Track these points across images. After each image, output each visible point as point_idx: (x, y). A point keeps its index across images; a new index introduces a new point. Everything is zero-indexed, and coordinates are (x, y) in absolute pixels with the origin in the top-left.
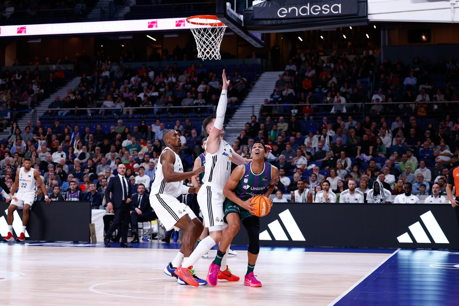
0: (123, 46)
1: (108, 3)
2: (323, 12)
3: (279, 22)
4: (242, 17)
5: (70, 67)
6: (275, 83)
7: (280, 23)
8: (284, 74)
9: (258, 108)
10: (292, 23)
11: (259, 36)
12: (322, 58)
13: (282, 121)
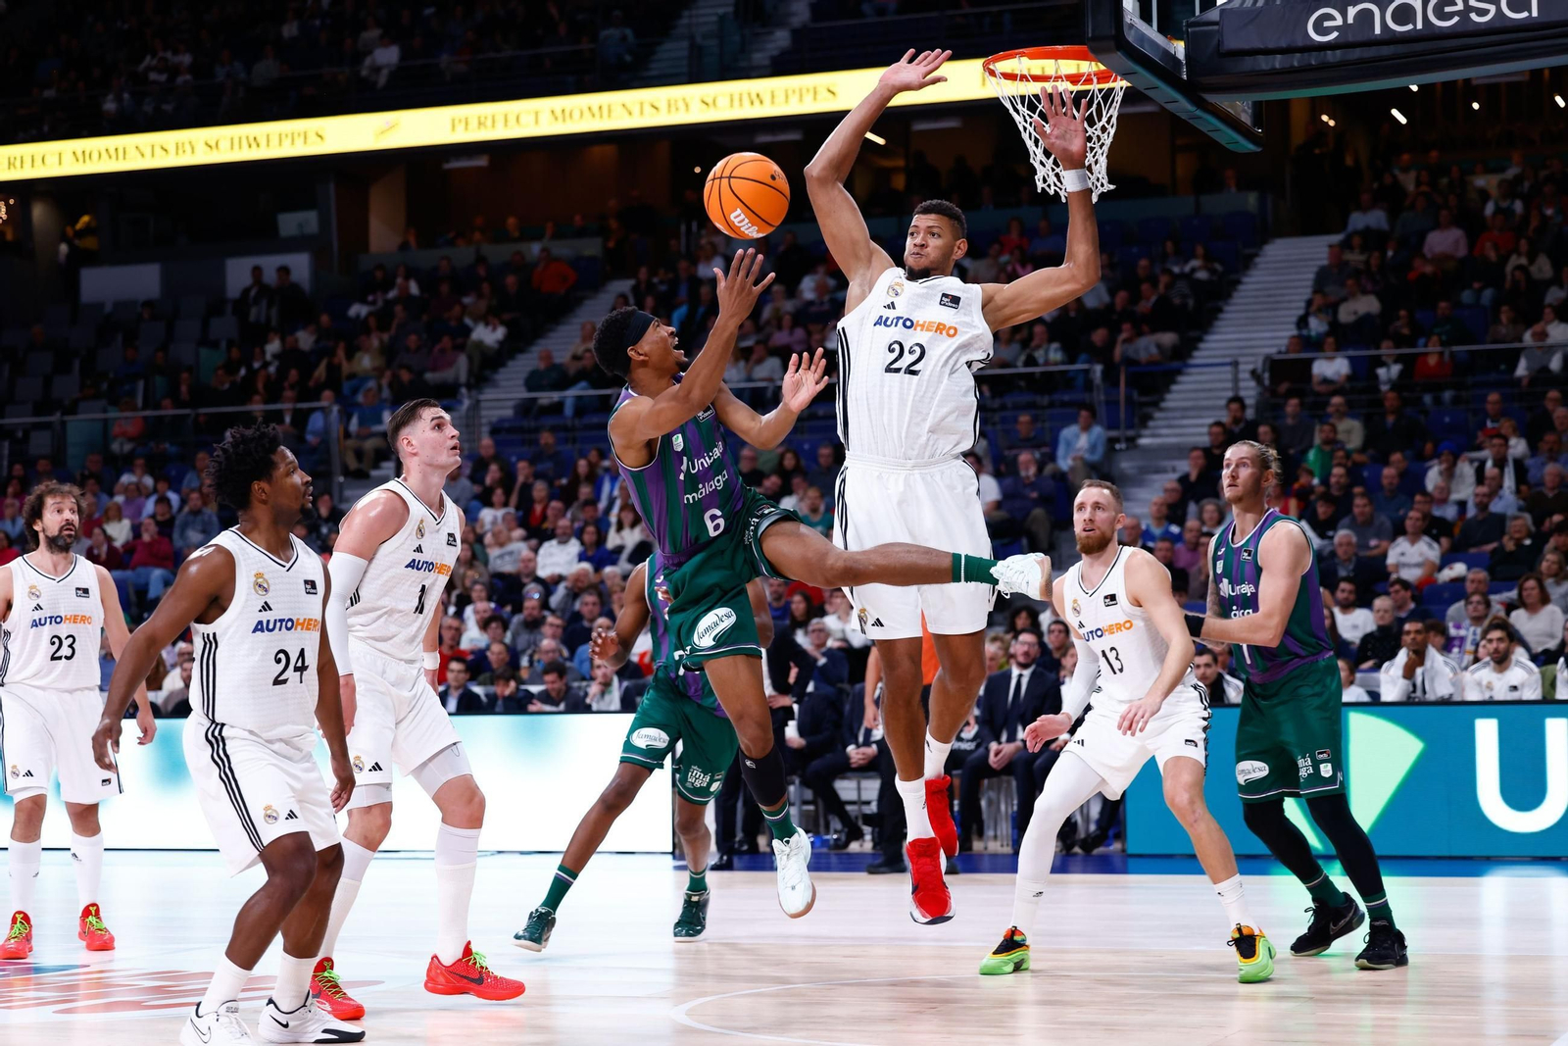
1: (714, 19)
2: (1473, 16)
3: (1313, 59)
4: (1179, 48)
5: (591, 247)
6: (1312, 276)
7: (1317, 65)
8: (1346, 245)
9: (1253, 367)
10: (1361, 61)
11: (1244, 111)
12: (1480, 181)
13: (1337, 411)
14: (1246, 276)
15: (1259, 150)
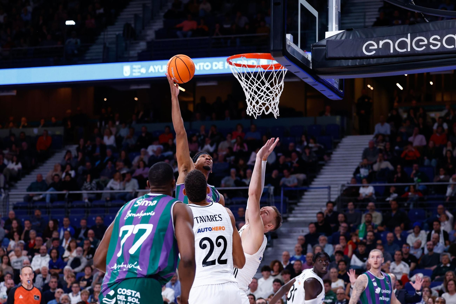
0: (136, 99)
1: (114, 36)
2: (431, 47)
3: (365, 62)
4: (309, 56)
5: (59, 131)
6: (362, 152)
7: (366, 64)
8: (375, 140)
9: (336, 189)
11: (336, 83)
12: (432, 115)
13: (371, 209)
14: (336, 151)
15: (341, 99)
